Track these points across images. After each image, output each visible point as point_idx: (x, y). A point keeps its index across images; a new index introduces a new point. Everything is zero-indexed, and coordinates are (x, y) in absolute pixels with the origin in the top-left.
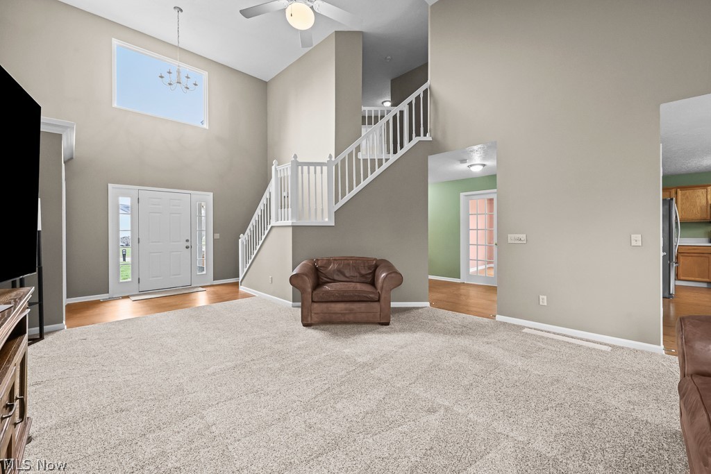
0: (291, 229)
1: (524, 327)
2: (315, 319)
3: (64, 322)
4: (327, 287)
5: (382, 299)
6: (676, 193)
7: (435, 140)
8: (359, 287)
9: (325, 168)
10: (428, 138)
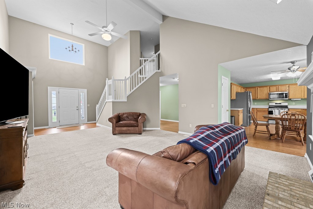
0: (112, 103)
1: (185, 135)
2: (117, 132)
3: (34, 134)
4: (121, 122)
5: (139, 126)
6: (258, 89)
7: (161, 72)
8: (132, 122)
9: (124, 81)
10: (160, 71)
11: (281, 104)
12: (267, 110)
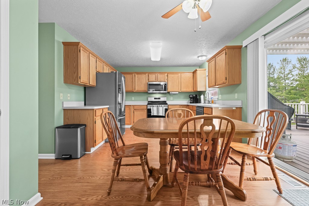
6: (135, 76)
11: (159, 99)
12: (146, 108)
